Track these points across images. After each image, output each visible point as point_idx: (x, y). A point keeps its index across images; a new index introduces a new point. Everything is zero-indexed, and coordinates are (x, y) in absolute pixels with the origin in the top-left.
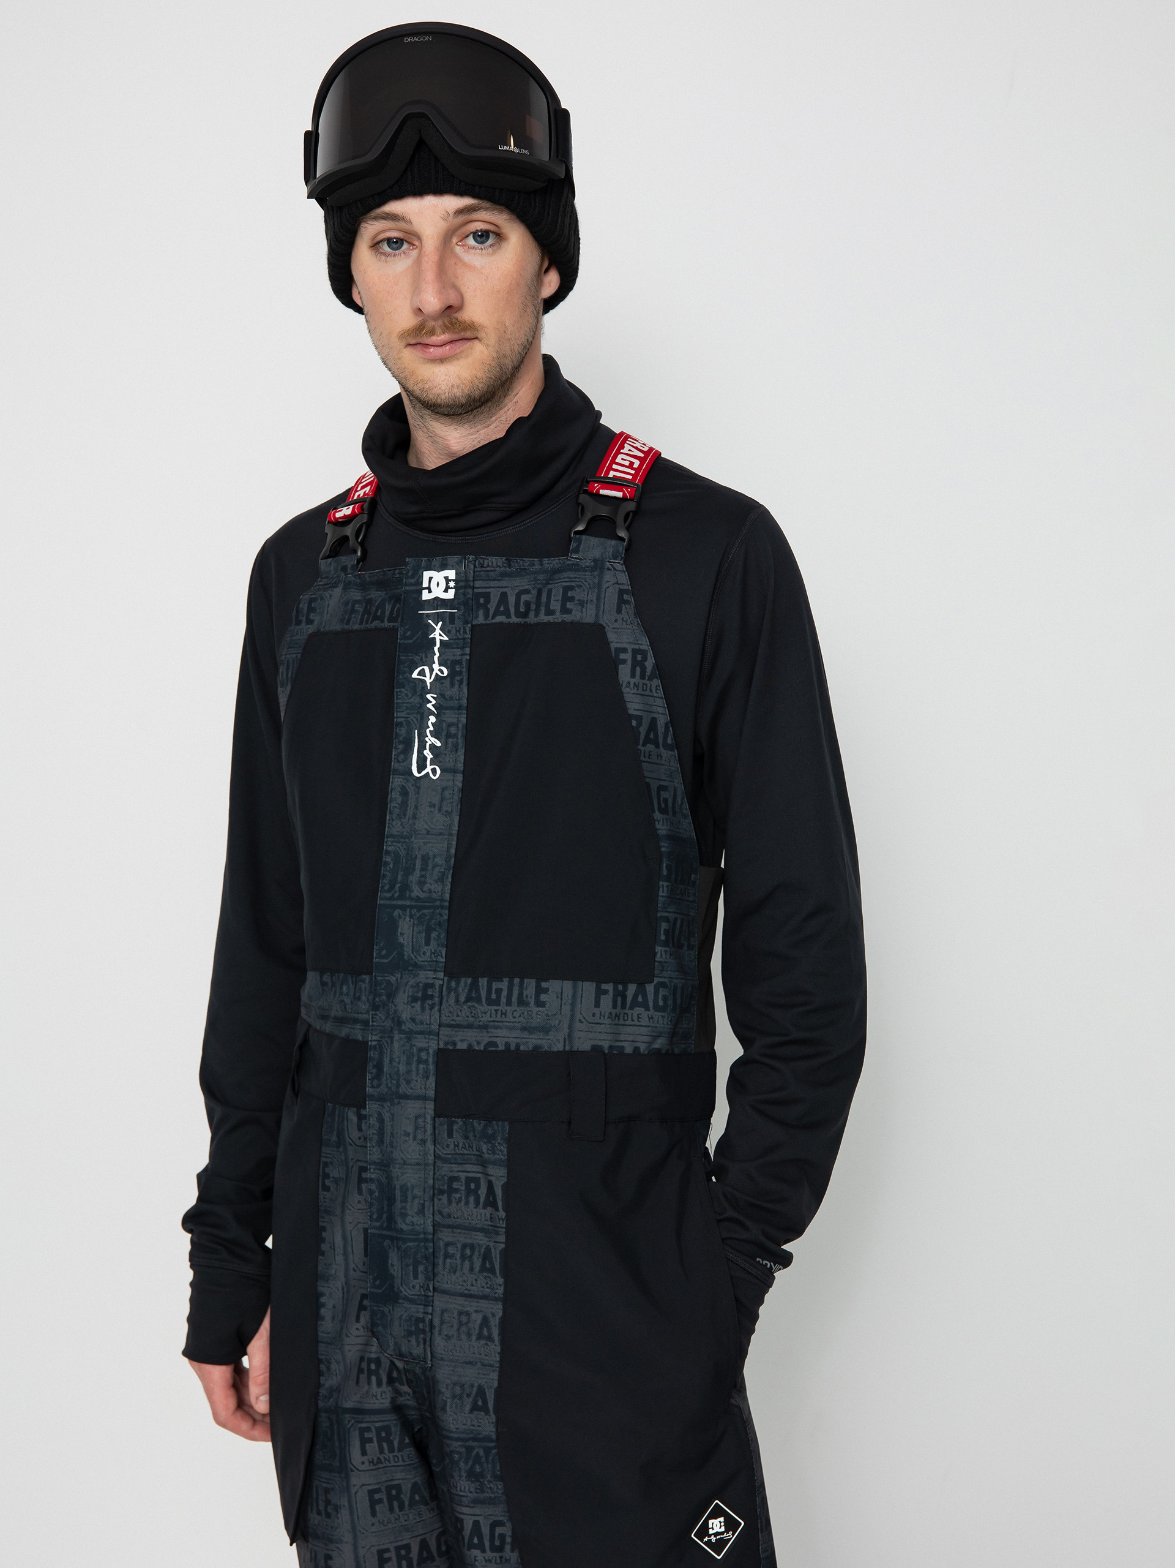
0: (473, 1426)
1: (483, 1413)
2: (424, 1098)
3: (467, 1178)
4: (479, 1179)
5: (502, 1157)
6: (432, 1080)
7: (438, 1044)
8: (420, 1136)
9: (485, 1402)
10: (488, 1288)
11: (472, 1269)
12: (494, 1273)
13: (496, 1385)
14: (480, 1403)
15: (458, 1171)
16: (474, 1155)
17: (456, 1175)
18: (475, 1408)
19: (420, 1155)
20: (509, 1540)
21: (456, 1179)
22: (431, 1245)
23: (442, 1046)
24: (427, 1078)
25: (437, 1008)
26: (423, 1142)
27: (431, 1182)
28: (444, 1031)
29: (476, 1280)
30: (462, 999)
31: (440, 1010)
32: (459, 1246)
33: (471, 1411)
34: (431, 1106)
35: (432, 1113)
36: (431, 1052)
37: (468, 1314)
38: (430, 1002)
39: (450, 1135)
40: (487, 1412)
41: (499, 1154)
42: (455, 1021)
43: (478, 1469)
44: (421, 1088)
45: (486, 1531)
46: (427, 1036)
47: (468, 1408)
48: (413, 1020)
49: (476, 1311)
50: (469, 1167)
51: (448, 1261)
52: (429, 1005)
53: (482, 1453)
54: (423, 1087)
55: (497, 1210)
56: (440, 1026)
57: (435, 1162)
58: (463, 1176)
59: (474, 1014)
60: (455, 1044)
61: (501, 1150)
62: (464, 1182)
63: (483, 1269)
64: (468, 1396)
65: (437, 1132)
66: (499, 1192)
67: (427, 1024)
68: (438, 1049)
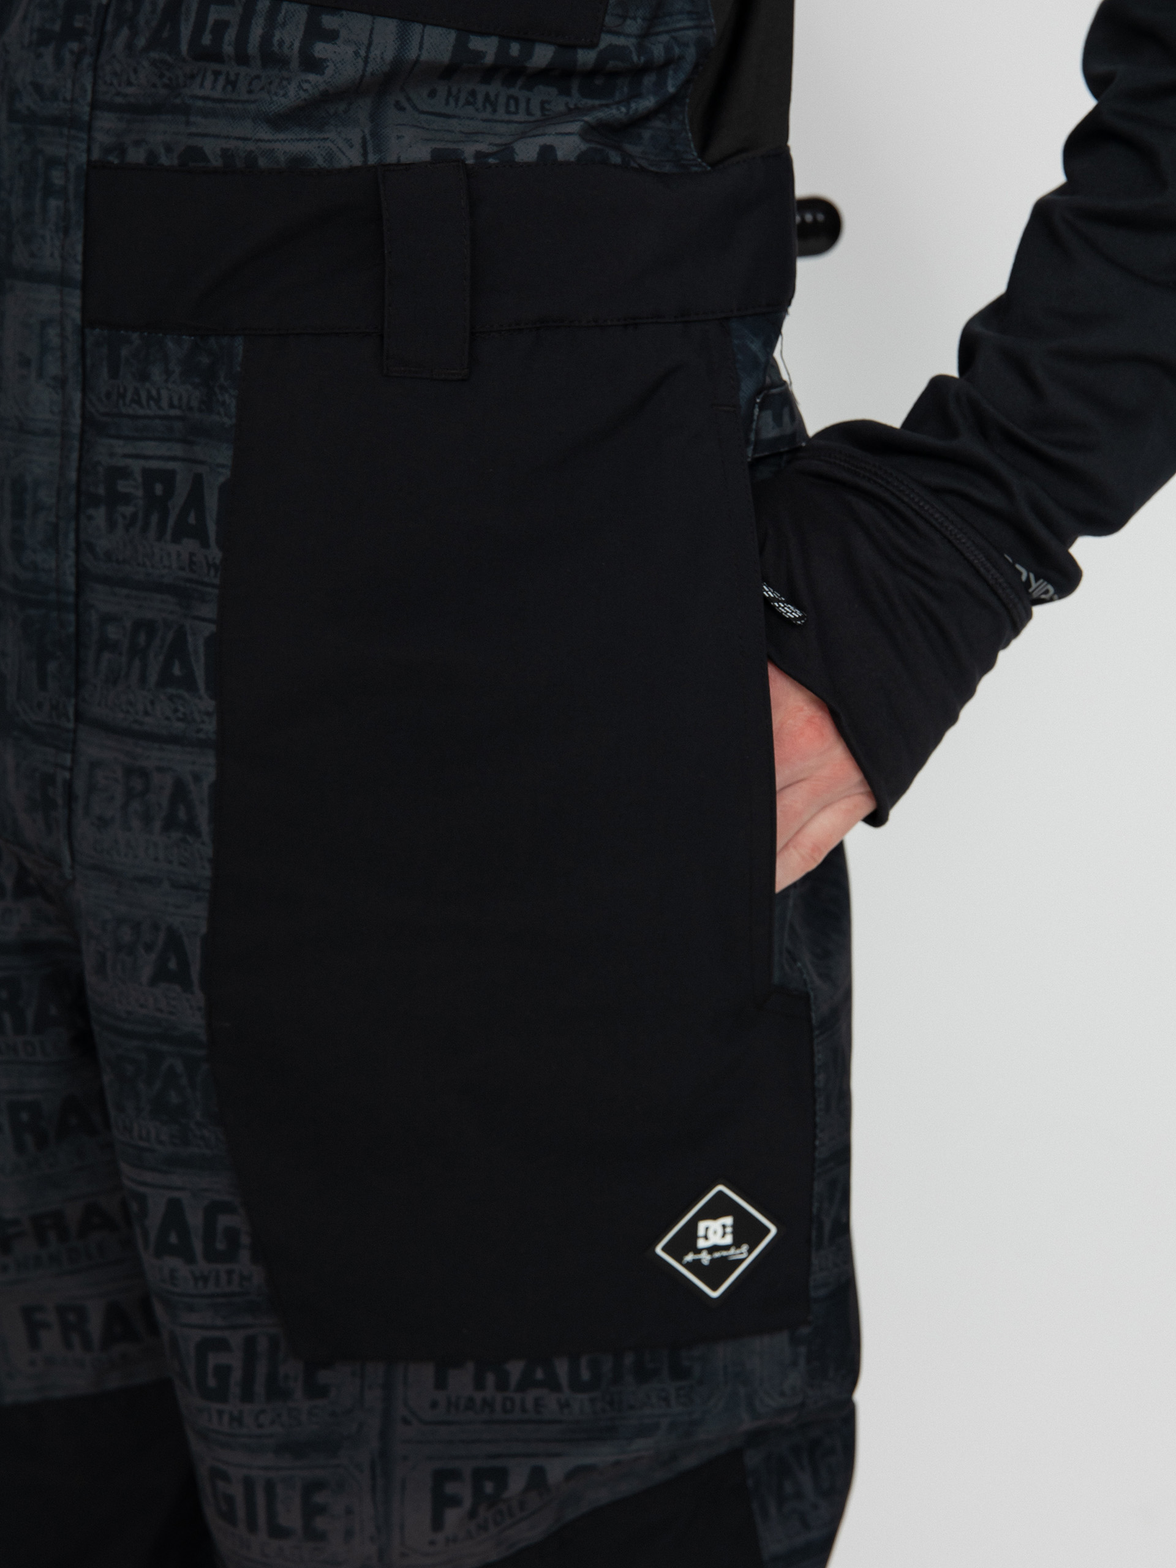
0: (161, 1011)
1: (177, 988)
2: (63, 281)
3: (146, 472)
4: (172, 473)
5: (226, 420)
6: (77, 235)
7: (89, 151)
8: (53, 369)
9: (184, 964)
10: (179, 720)
11: (143, 679)
12: (191, 686)
13: (204, 930)
14: (172, 965)
15: (125, 456)
16: (162, 418)
17: (122, 463)
18: (161, 975)
19: (52, 412)
20: (245, 1240)
21: (124, 473)
22: (72, 617)
23: (96, 155)
24: (66, 231)
25: (87, 60)
26: (61, 383)
27: (73, 476)
28: (106, 122)
29: (152, 703)
30: (141, 42)
31: (95, 68)
32: (128, 624)
33: (154, 981)
34: (75, 298)
35: (77, 315)
36: (72, 168)
37: (144, 774)
38: (75, 46)
39: (114, 373)
40: (187, 986)
41: (219, 413)
42: (125, 96)
43: (174, 1098)
44: (52, 255)
45: (195, 1219)
46: (65, 131)
47: (147, 972)
48: (37, 88)
49: (160, 769)
50: (150, 447)
51: (106, 656)
52: (72, 52)
53: (180, 1067)
54: (57, 254)
55: (205, 544)
56: (94, 106)
57: (83, 432)
58: (136, 466)
59: (170, 79)
60: (122, 151)
61: (223, 403)
62: (140, 479)
63: (166, 679)
64: (149, 948)
65: (89, 361)
66: (212, 502)
67: (65, 100)
68: (89, 162)
